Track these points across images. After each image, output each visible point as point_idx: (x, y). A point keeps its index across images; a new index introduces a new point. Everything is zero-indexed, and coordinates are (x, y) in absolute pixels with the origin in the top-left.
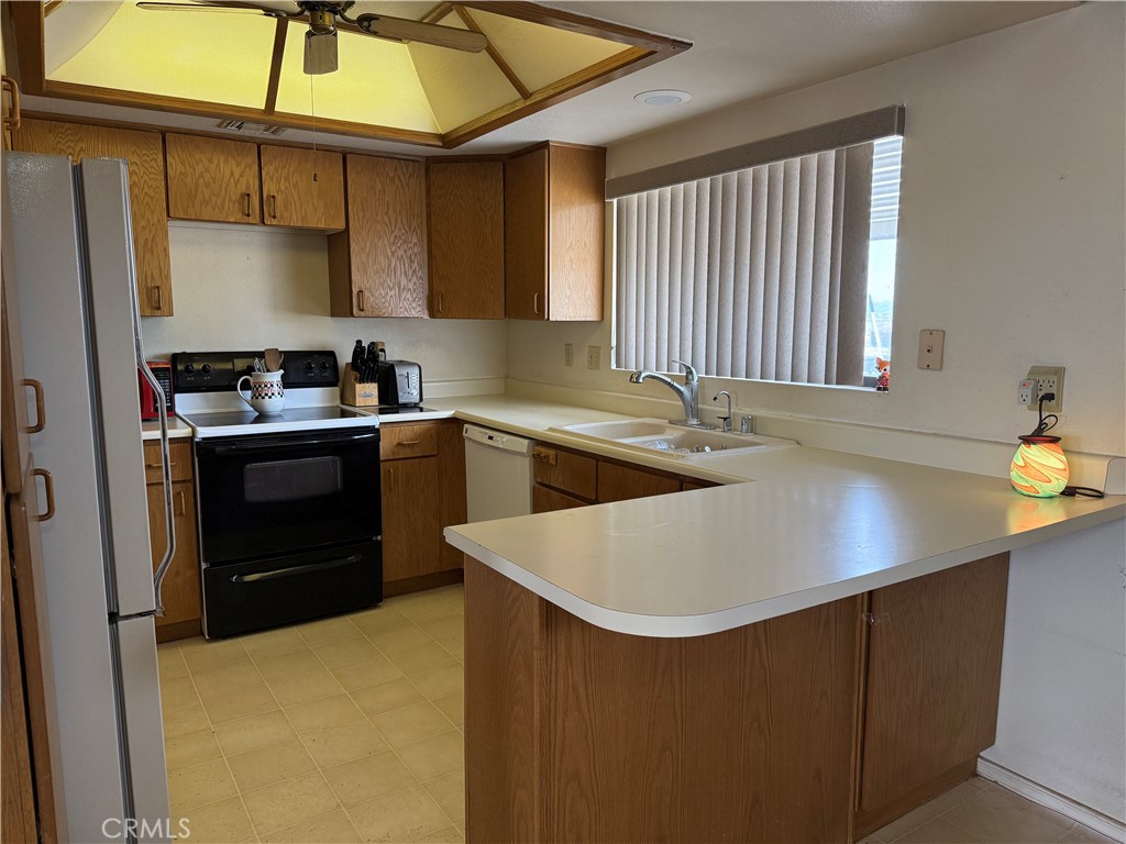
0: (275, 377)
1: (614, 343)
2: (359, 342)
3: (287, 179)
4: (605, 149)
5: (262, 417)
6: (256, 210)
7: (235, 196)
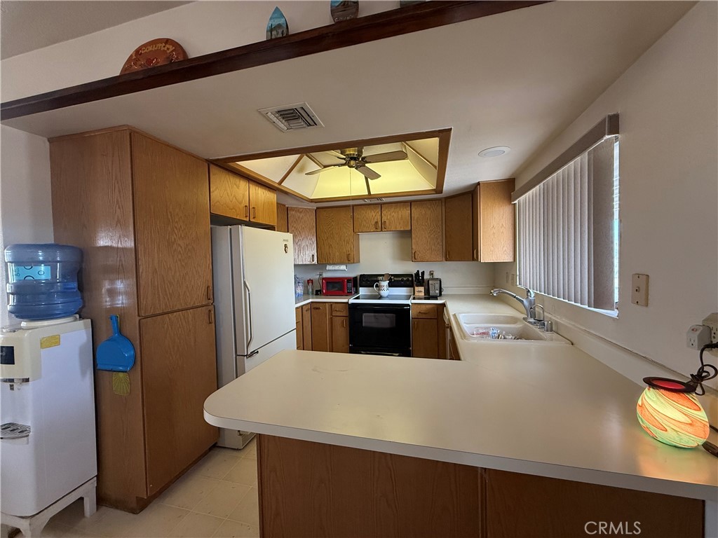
0: (385, 283)
1: (518, 274)
2: (418, 271)
3: (390, 215)
4: (514, 179)
5: (380, 297)
6: (380, 227)
7: (373, 223)
